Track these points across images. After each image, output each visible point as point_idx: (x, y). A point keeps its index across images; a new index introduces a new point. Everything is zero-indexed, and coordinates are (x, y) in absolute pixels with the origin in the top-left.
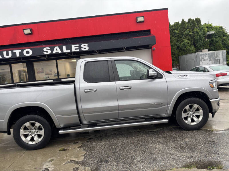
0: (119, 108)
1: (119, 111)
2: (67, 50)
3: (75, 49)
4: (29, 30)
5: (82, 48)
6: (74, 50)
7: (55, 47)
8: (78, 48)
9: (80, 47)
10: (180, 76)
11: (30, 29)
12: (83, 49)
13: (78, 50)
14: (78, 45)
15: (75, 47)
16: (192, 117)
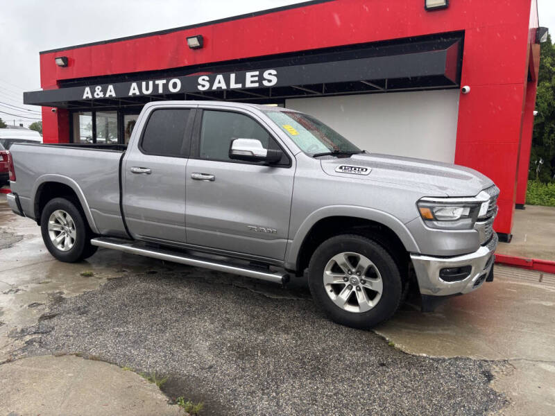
0: (185, 220)
1: (187, 228)
2: (236, 83)
3: (252, 82)
4: (196, 39)
5: (265, 79)
6: (248, 85)
7: (218, 76)
8: (256, 79)
9: (261, 78)
10: (341, 168)
11: (197, 37)
12: (266, 83)
13: (256, 85)
14: (257, 73)
15: (252, 76)
16: (354, 289)
